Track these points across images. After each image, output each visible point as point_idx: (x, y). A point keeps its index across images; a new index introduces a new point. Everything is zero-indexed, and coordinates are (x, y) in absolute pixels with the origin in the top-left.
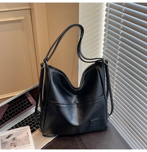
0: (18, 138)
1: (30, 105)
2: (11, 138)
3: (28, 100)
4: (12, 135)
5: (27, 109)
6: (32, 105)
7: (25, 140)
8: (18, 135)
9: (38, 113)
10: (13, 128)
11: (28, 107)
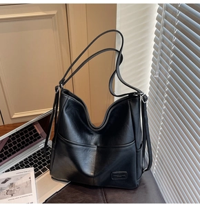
0: (18, 183)
1: (37, 137)
2: (8, 183)
3: (35, 131)
4: (10, 179)
5: (34, 143)
6: (40, 138)
7: (26, 187)
8: (18, 179)
9: (47, 150)
10: (12, 169)
11: (35, 140)
